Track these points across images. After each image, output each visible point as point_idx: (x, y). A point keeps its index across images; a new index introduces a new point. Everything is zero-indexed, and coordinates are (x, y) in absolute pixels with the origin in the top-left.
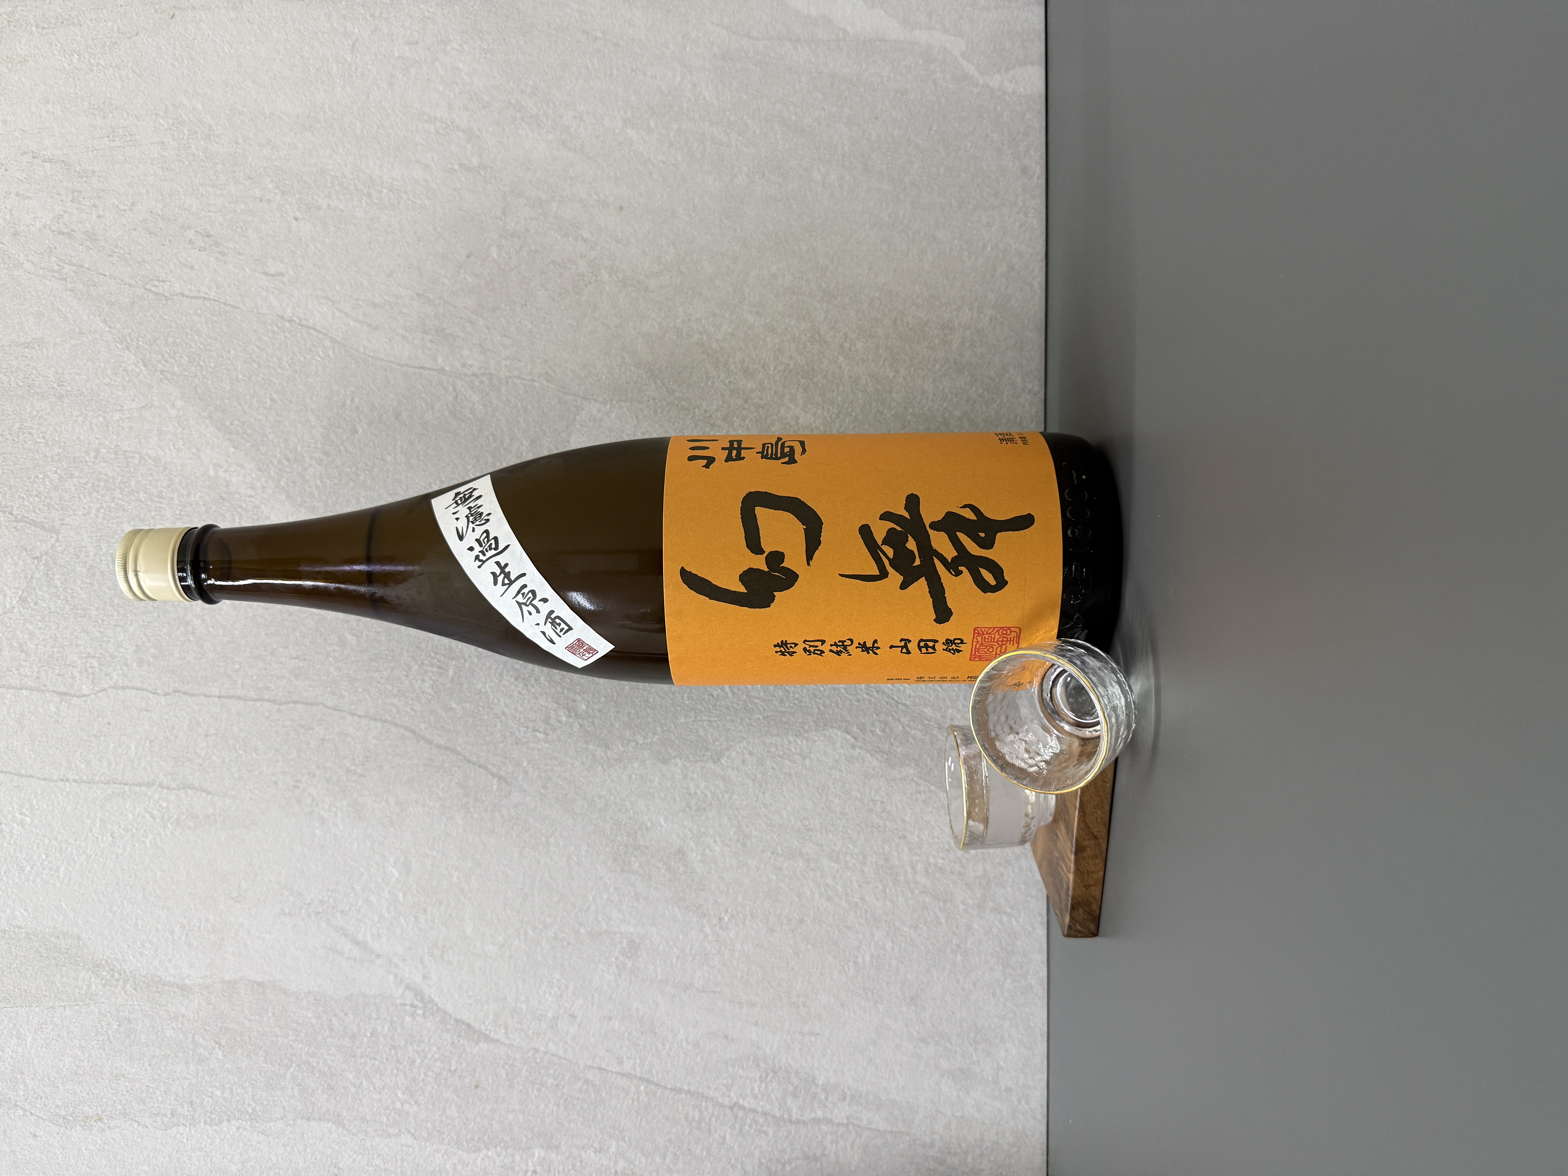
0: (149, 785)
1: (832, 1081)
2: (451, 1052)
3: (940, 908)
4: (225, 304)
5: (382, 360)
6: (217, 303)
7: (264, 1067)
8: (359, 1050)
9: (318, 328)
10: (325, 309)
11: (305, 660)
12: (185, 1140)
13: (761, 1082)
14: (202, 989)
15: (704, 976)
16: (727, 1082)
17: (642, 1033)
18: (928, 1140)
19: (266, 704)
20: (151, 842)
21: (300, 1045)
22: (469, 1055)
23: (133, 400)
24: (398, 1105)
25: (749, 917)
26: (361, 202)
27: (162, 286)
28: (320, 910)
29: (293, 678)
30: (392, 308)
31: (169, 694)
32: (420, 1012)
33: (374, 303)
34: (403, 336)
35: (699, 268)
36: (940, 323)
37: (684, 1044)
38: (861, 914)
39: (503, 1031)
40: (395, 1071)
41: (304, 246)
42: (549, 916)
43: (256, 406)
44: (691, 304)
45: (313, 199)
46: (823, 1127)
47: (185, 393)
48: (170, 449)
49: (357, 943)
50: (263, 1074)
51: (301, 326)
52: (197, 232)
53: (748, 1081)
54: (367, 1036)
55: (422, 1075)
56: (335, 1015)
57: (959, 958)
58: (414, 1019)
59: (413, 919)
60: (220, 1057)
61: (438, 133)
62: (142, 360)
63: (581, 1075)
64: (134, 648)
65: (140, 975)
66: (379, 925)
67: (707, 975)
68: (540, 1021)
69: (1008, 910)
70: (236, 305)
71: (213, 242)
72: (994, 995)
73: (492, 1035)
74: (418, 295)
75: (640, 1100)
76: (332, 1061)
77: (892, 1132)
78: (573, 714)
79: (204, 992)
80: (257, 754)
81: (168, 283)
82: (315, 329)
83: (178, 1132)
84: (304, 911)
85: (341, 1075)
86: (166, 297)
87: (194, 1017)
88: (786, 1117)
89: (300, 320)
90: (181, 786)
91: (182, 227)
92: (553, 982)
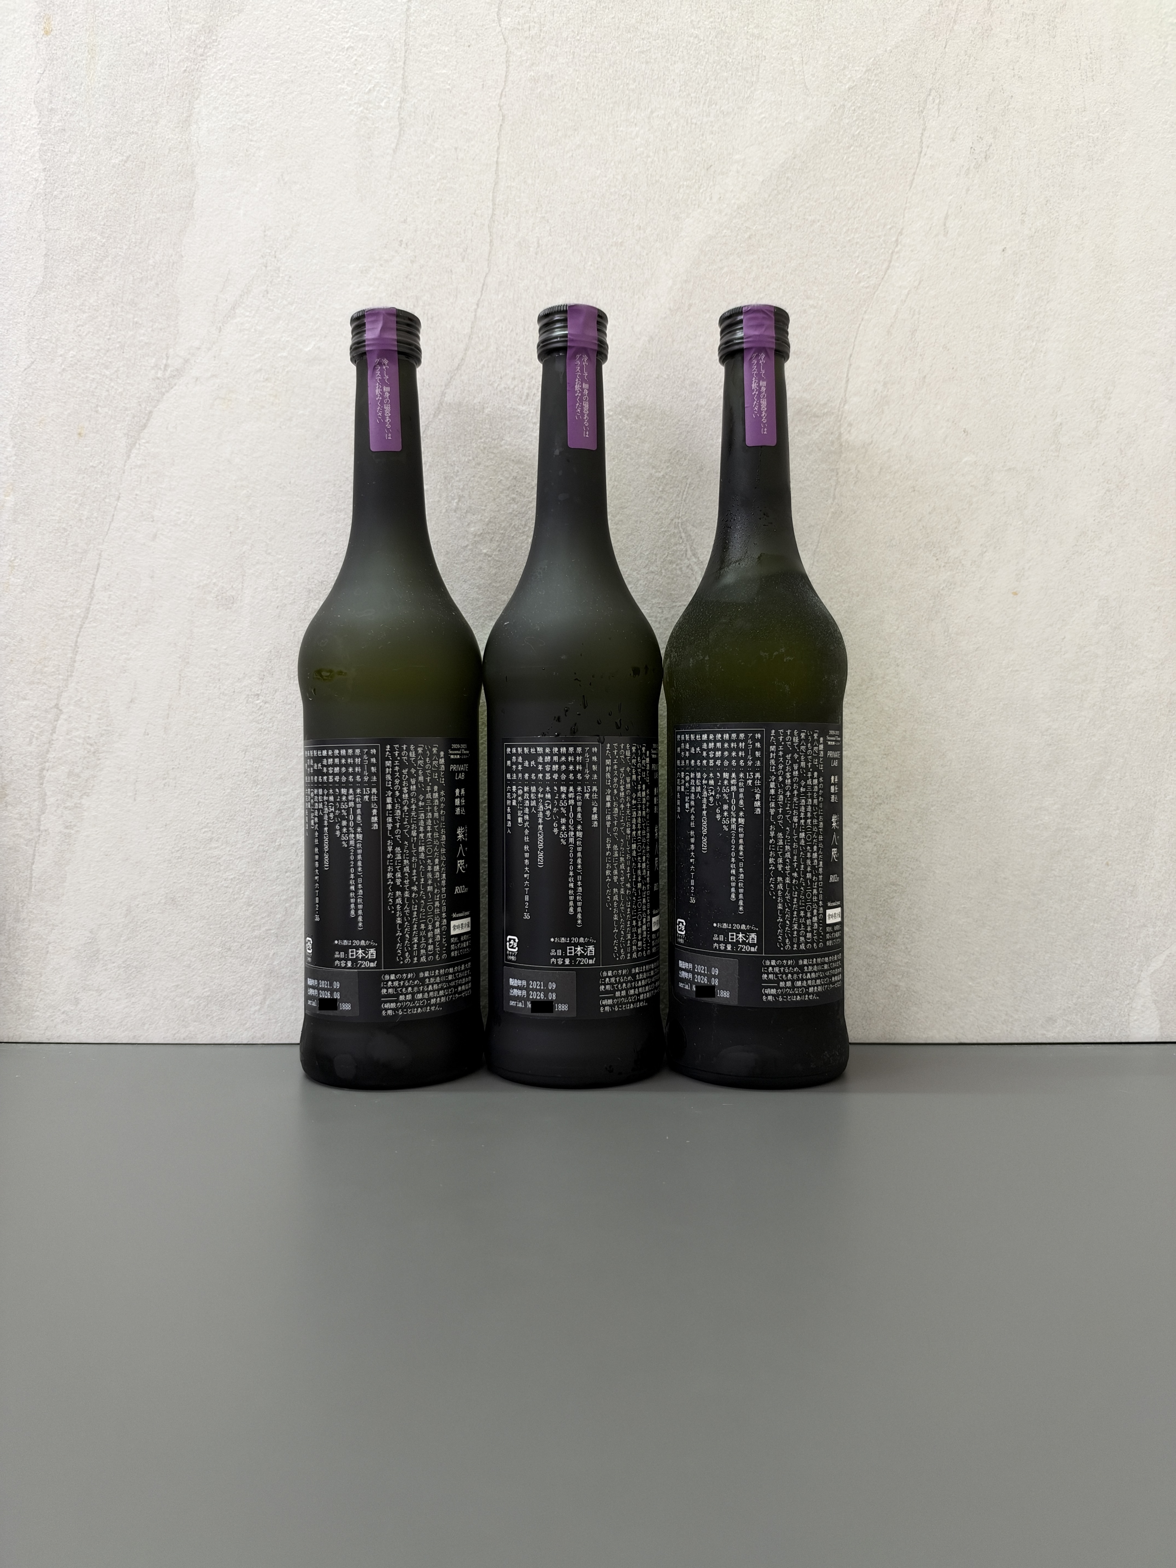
0: (404, 87)
1: (86, 814)
2: (117, 407)
3: (270, 930)
4: (914, 174)
5: (856, 338)
6: (916, 166)
7: (102, 208)
8: (119, 309)
9: (889, 271)
10: (909, 279)
11: (536, 254)
12: (24, 123)
13: (84, 738)
14: (186, 142)
15: (197, 677)
16: (83, 702)
17: (137, 611)
18: (23, 915)
19: (490, 212)
20: (343, 89)
21: (125, 247)
22: (113, 426)
23: (813, 75)
24: (61, 351)
25: (260, 726)
26: (1022, 318)
27: (933, 108)
28: (269, 268)
29: (517, 240)
30: (911, 350)
31: (500, 110)
32: (160, 375)
33: (916, 330)
34: (880, 361)
35: (953, 676)
36: (892, 933)
37: (125, 656)
38: (263, 845)
39: (139, 463)
40: (97, 348)
41: (976, 258)
42: (261, 512)
43: (807, 205)
44: (914, 667)
45: (1025, 268)
46: (36, 803)
47: (820, 130)
48: (761, 113)
49: (233, 308)
50: (94, 207)
51: (892, 253)
52: (990, 146)
53: (85, 724)
54: (134, 318)
55: (93, 376)
56: (157, 284)
57: (217, 950)
58: (153, 368)
59: (259, 366)
60: (113, 161)
61: (1094, 401)
62: (856, 85)
63: (92, 545)
64: (550, 74)
65: (200, 77)
66: (253, 330)
67: (197, 681)
68: (150, 502)
69: (267, 1003)
70: (914, 185)
71: (979, 162)
72: (177, 986)
73: (135, 451)
74: (925, 377)
75: (65, 609)
76: (109, 281)
77: (31, 878)
78: (477, 539)
79: (182, 144)
80: (436, 202)
81: (937, 115)
82: (887, 269)
83: (32, 115)
84: (269, 251)
85: (94, 290)
86: (922, 112)
87: (156, 134)
88: (47, 764)
89: (897, 252)
90: (403, 121)
91: (996, 129)
92: (191, 515)
